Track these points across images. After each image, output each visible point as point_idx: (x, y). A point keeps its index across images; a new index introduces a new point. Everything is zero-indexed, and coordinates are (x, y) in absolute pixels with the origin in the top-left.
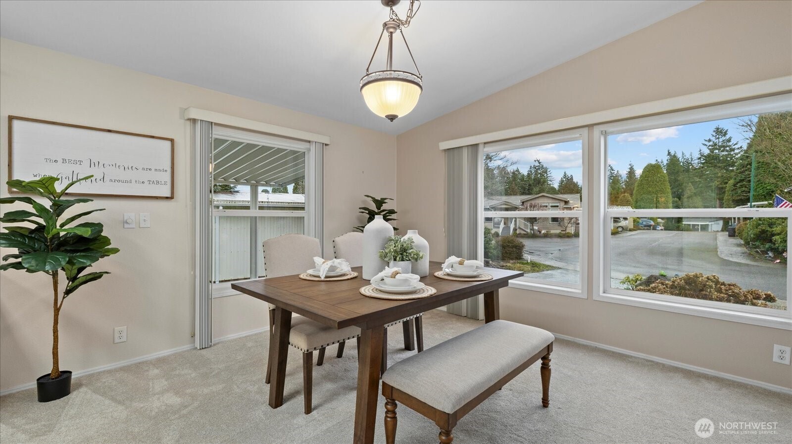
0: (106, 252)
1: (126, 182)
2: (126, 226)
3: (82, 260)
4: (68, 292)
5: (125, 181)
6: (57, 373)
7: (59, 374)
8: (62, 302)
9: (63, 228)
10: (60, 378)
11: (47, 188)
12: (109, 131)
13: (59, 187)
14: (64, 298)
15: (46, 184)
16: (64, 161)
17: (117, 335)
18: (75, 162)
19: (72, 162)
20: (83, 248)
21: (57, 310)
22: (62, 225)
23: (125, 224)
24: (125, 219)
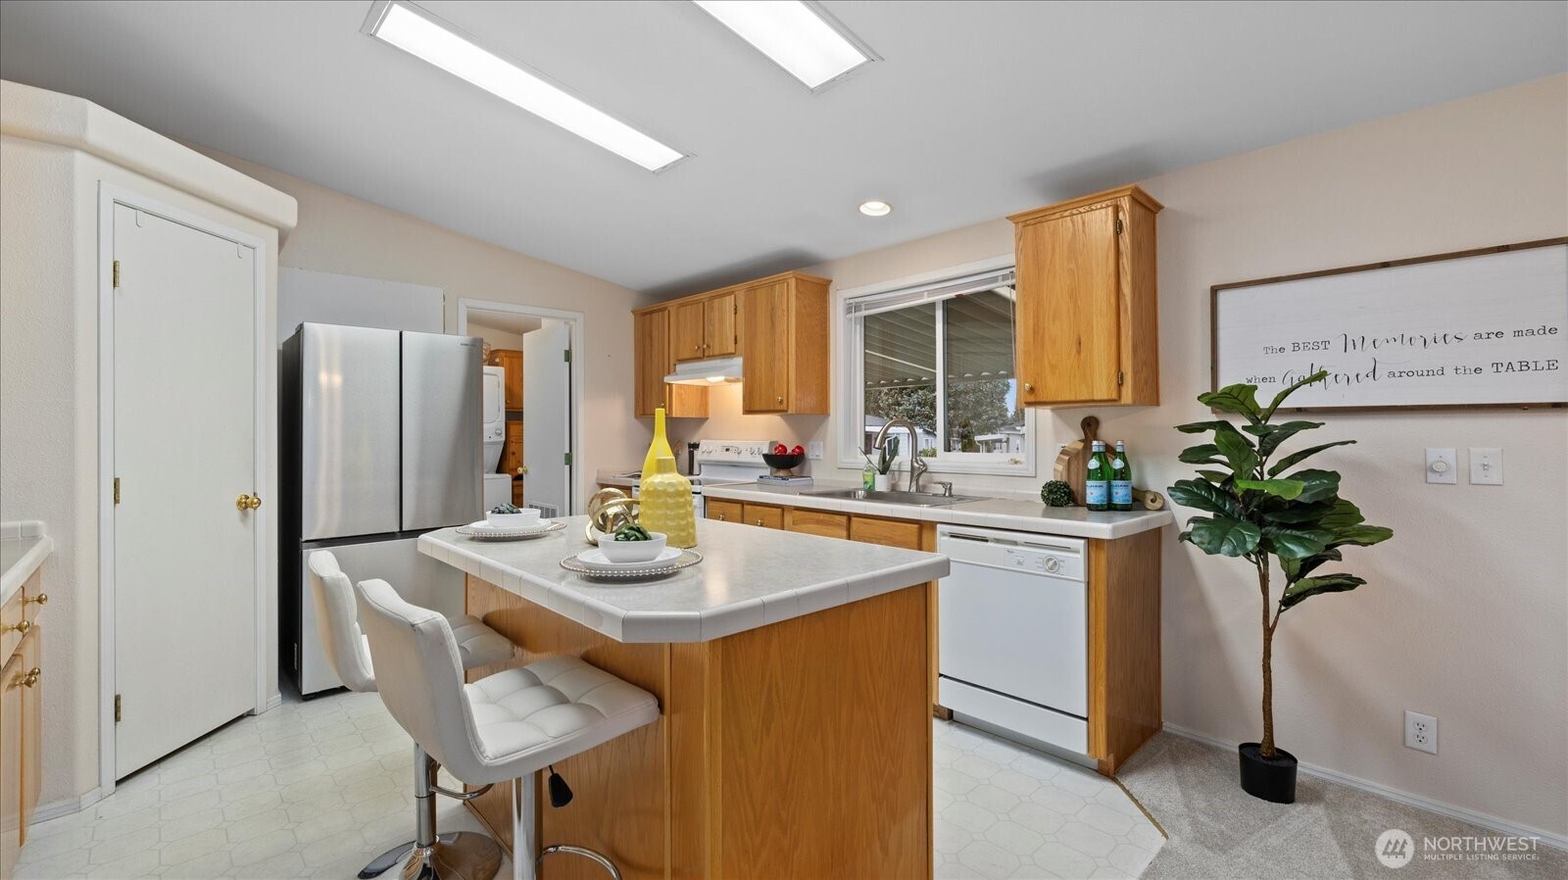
0: (1358, 535)
1: (1430, 373)
2: (1432, 477)
3: (1289, 545)
4: (1288, 602)
5: (1425, 373)
6: (1270, 751)
7: (1273, 754)
8: (1277, 618)
9: (1275, 478)
10: (1275, 763)
11: (1243, 404)
12: (1385, 265)
13: (1263, 399)
14: (1280, 611)
15: (1240, 398)
16: (1296, 346)
17: (1411, 731)
18: (1316, 346)
19: (1311, 346)
20: (1295, 522)
21: (1269, 632)
22: (1273, 472)
23: (1429, 474)
24: (1430, 460)
